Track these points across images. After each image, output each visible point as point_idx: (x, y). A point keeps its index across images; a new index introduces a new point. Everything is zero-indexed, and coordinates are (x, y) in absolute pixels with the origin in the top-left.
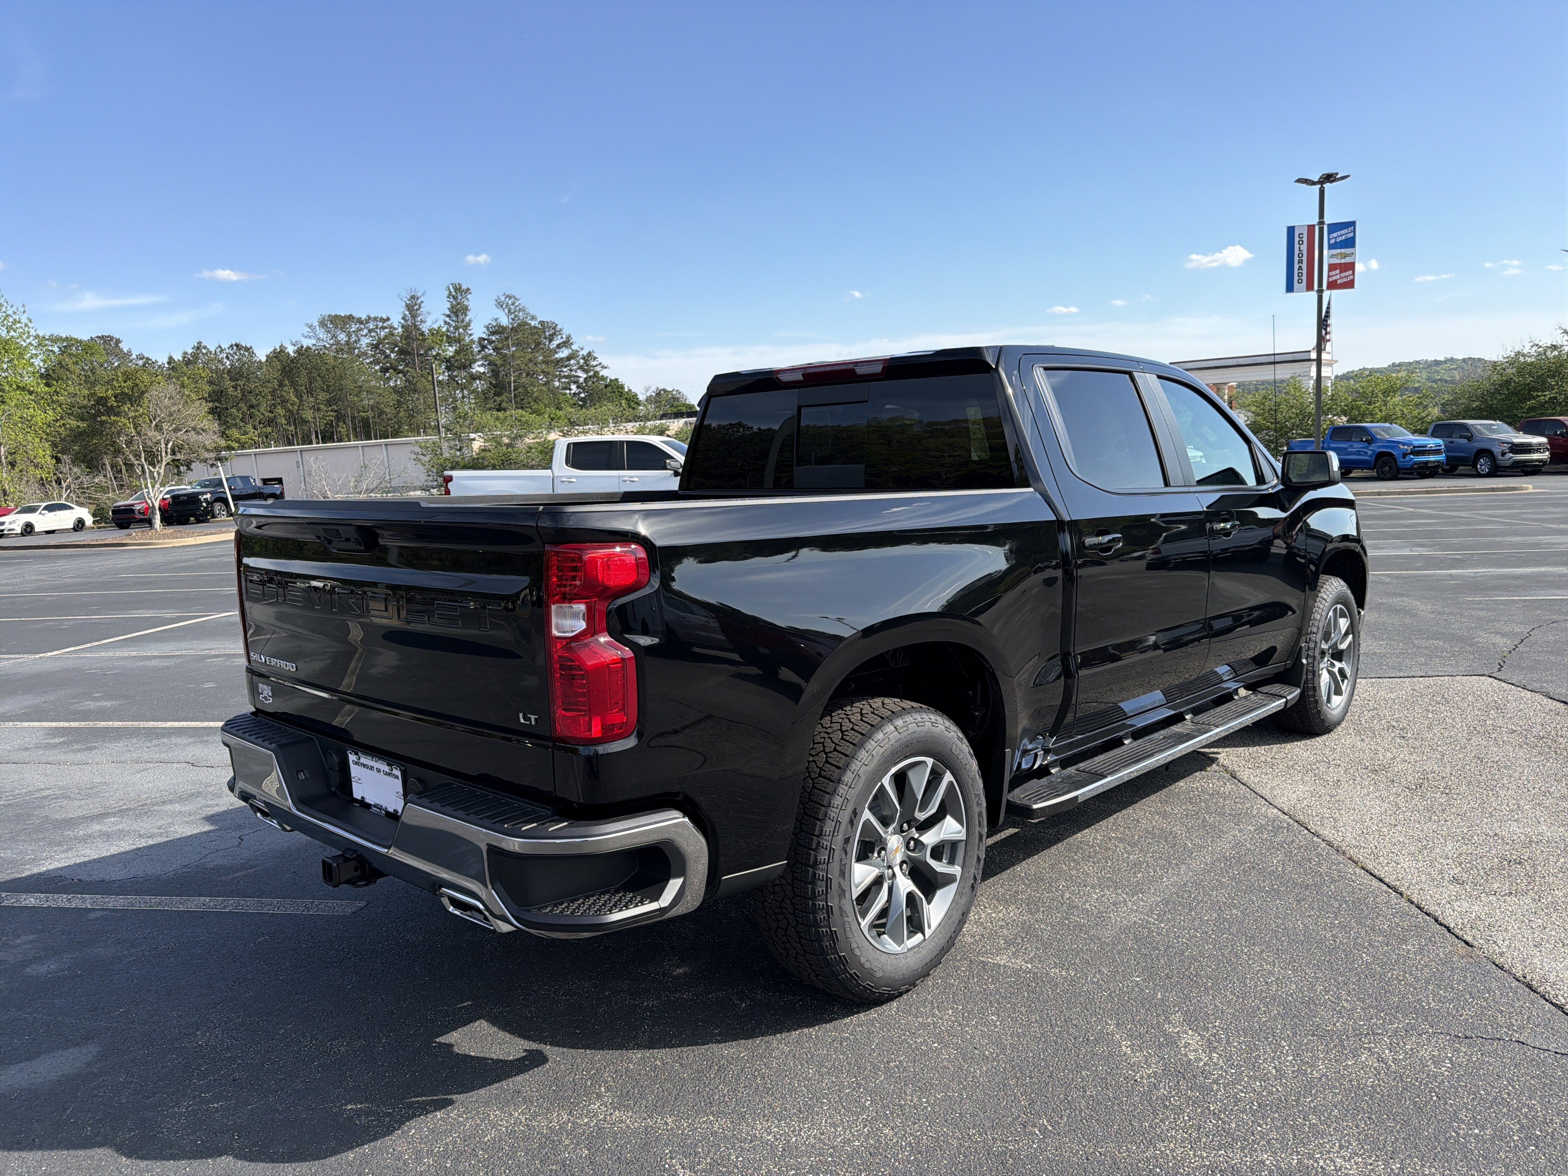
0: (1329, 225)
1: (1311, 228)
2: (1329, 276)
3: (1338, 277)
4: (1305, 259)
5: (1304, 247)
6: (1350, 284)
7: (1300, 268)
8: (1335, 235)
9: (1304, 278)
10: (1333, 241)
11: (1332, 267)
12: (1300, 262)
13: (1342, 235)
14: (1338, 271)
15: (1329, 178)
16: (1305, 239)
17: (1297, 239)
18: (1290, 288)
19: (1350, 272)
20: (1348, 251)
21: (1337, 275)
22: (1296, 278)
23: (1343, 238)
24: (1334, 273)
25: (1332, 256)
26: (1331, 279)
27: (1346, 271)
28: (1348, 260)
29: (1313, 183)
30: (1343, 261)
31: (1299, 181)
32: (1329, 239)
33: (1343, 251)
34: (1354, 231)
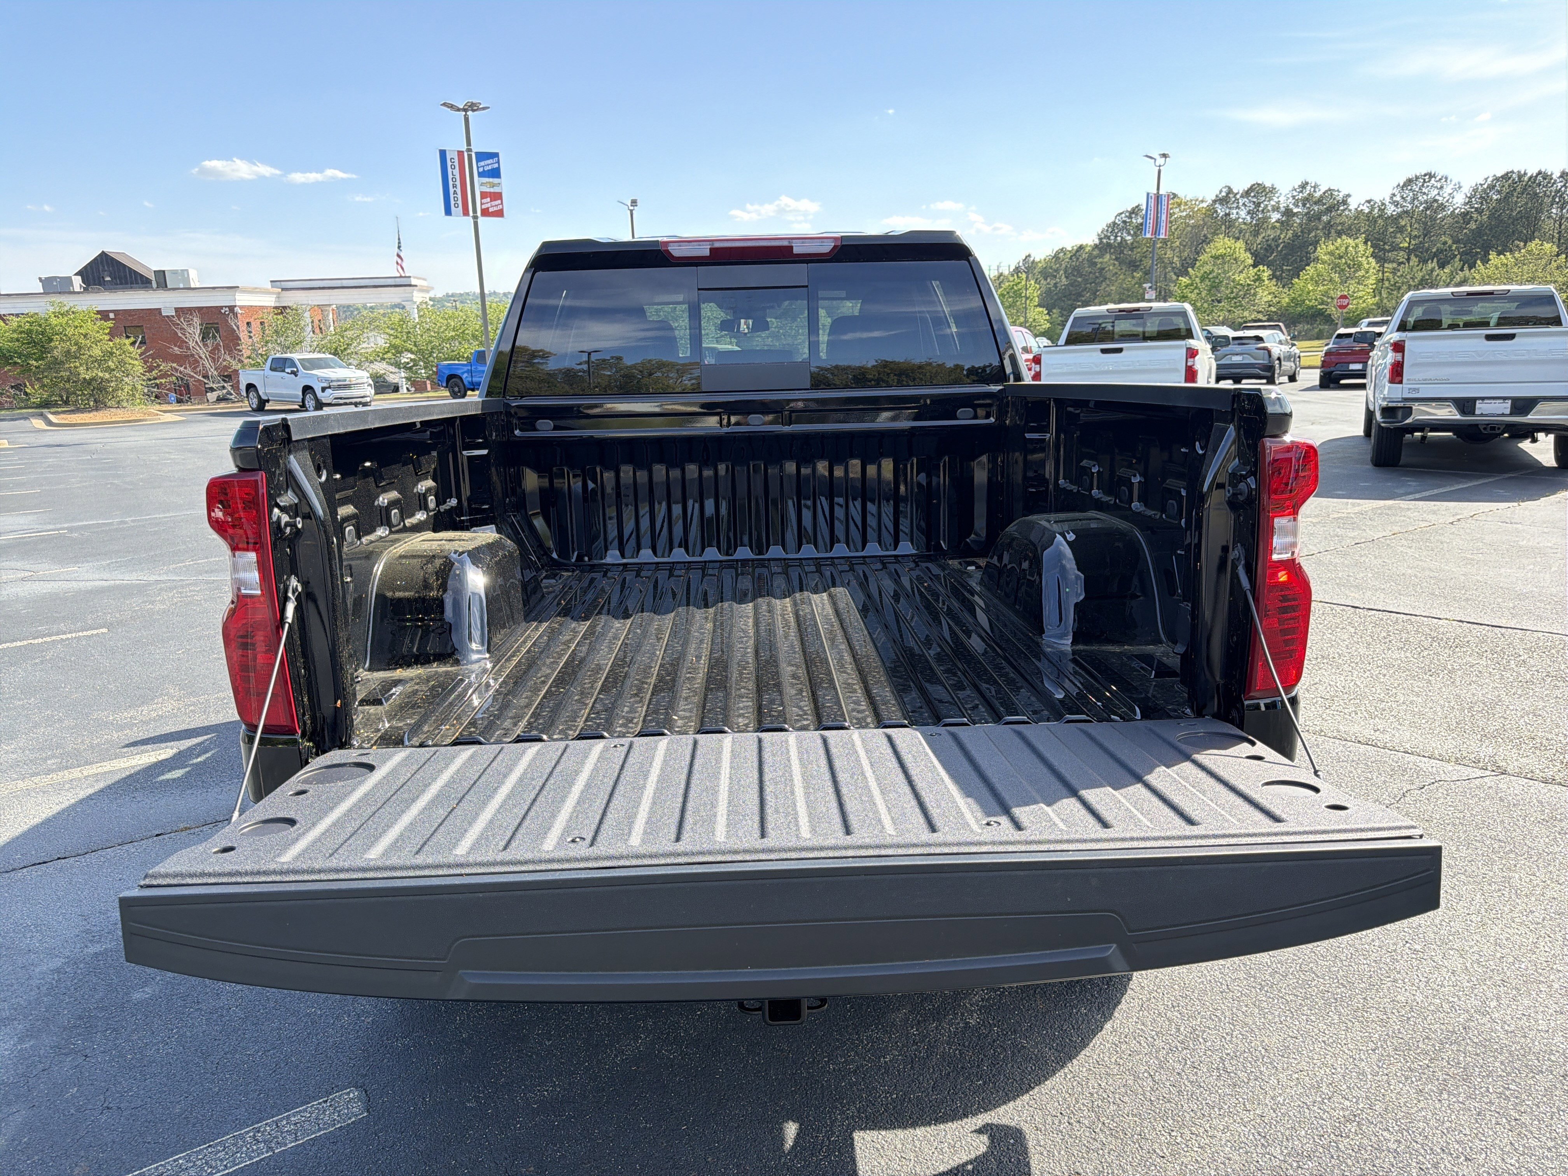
0: (477, 153)
1: (460, 154)
2: (482, 204)
3: (489, 205)
4: (458, 183)
5: (457, 172)
6: (500, 214)
7: (455, 193)
8: (482, 163)
9: (460, 202)
10: (481, 170)
11: (484, 195)
12: (454, 186)
13: (489, 165)
14: (488, 199)
15: (472, 107)
16: (456, 164)
17: (449, 164)
18: (448, 212)
19: (499, 202)
20: (496, 181)
21: (488, 203)
22: (452, 202)
23: (490, 167)
24: (484, 201)
25: (482, 184)
26: (484, 207)
27: (495, 200)
28: (496, 190)
29: (459, 110)
30: (492, 190)
31: (444, 104)
32: (478, 167)
33: (491, 180)
34: (498, 162)
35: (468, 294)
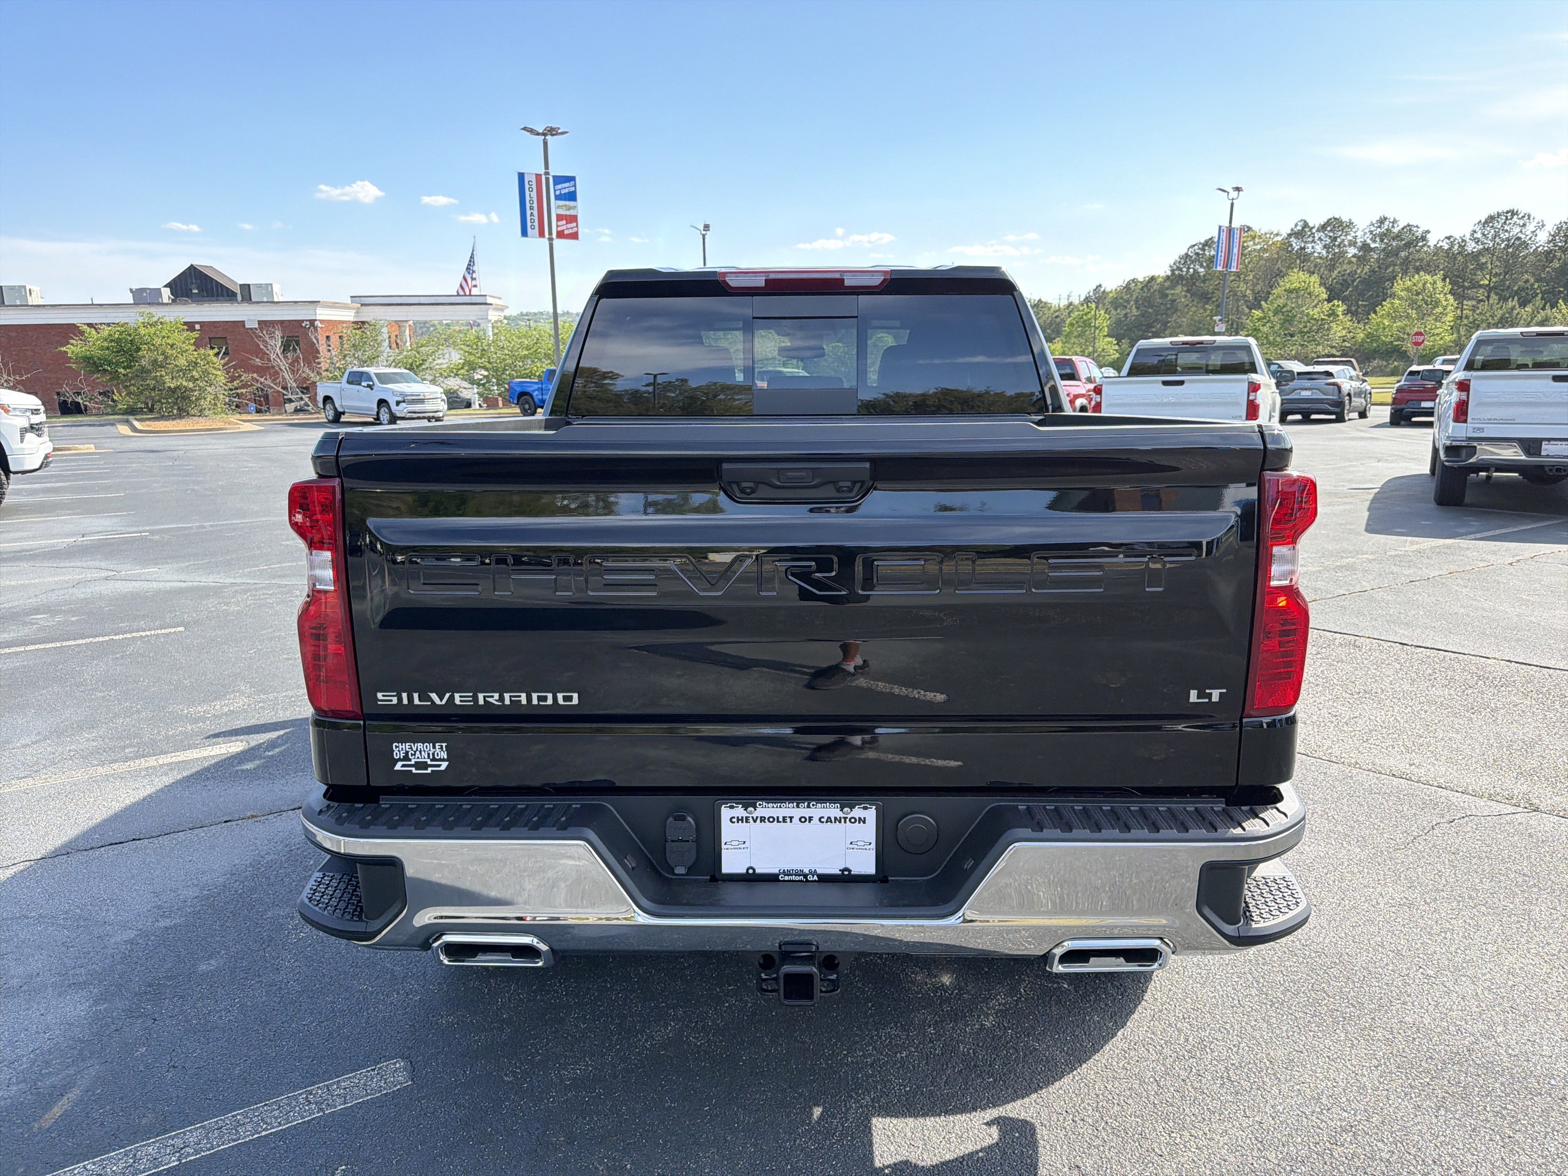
0: (554, 177)
1: (538, 176)
2: (557, 226)
3: (564, 227)
4: (535, 205)
5: (534, 194)
6: (574, 236)
7: (532, 214)
8: (559, 187)
9: (536, 224)
10: (558, 193)
11: (560, 218)
12: (531, 208)
13: (565, 188)
14: (564, 222)
15: (552, 131)
16: (534, 187)
17: (527, 186)
18: (524, 233)
19: (574, 224)
20: (572, 204)
21: (564, 226)
22: (529, 224)
23: (567, 191)
24: (560, 223)
25: (559, 207)
26: (559, 229)
27: (571, 223)
28: (572, 212)
29: (538, 134)
30: (568, 213)
31: (525, 129)
32: (555, 191)
33: (567, 203)
34: (575, 186)
35: (541, 313)
